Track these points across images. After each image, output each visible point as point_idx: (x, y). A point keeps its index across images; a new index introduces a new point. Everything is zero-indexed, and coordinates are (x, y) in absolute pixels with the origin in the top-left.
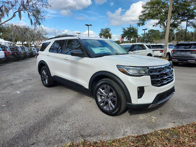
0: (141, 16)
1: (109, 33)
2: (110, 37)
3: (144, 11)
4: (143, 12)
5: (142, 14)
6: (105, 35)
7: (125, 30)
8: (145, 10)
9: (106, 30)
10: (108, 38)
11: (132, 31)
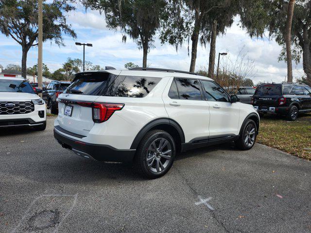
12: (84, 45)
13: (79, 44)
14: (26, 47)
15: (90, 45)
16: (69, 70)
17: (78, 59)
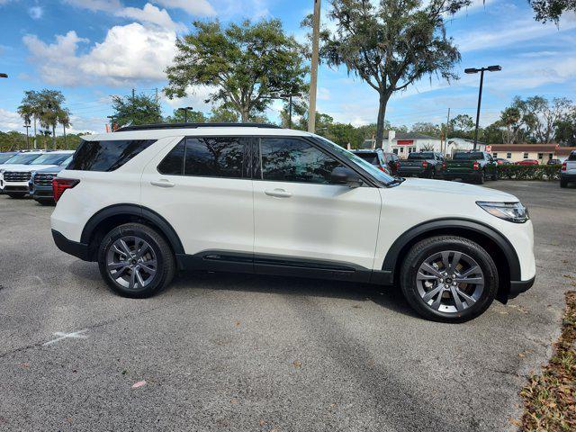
0: (174, 69)
1: (57, 108)
2: (65, 122)
3: (182, 59)
4: (179, 59)
5: (175, 65)
6: (42, 114)
7: (122, 104)
8: (183, 55)
9: (47, 97)
10: (58, 123)
11: (145, 108)
12: (483, 70)
13: (474, 71)
14: (385, 93)
15: (496, 68)
16: (513, 122)
17: (536, 98)
